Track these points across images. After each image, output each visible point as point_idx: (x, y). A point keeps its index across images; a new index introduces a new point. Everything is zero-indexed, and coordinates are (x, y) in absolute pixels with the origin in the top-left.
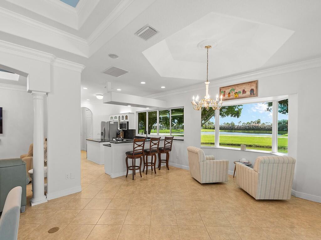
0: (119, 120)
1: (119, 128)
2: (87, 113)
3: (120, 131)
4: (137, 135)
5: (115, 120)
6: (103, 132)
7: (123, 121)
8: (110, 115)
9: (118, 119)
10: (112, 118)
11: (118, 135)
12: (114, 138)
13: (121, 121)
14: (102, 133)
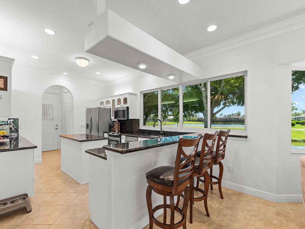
0: (114, 106)
1: (113, 118)
2: (66, 97)
3: (114, 122)
4: (142, 127)
5: (106, 106)
6: (89, 123)
7: (119, 106)
8: (99, 100)
9: (111, 105)
10: (102, 103)
11: (111, 128)
12: (105, 133)
13: (116, 106)
14: (87, 125)
